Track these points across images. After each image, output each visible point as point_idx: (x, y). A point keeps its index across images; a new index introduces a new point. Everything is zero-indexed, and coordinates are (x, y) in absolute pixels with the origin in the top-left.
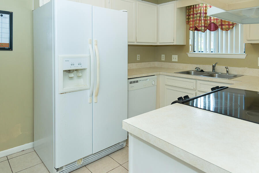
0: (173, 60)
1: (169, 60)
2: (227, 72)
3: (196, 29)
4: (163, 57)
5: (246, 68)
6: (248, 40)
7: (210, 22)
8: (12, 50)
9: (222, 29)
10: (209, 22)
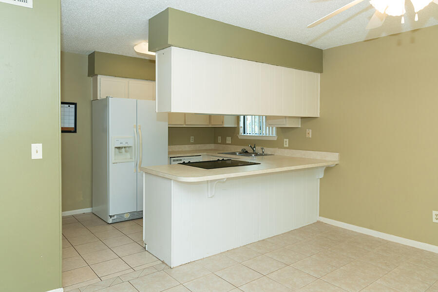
0: (227, 143)
1: (224, 142)
2: (263, 152)
4: (219, 139)
5: (277, 149)
8: (76, 132)
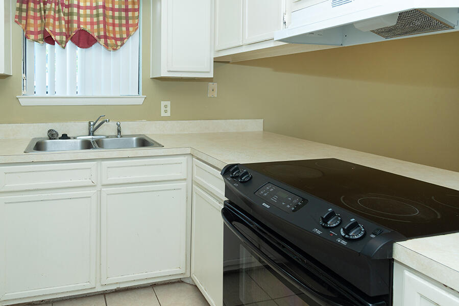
2: (119, 133)
3: (49, 39)
6: (169, 71)
7: (78, 28)
9: (106, 45)
10: (75, 25)
